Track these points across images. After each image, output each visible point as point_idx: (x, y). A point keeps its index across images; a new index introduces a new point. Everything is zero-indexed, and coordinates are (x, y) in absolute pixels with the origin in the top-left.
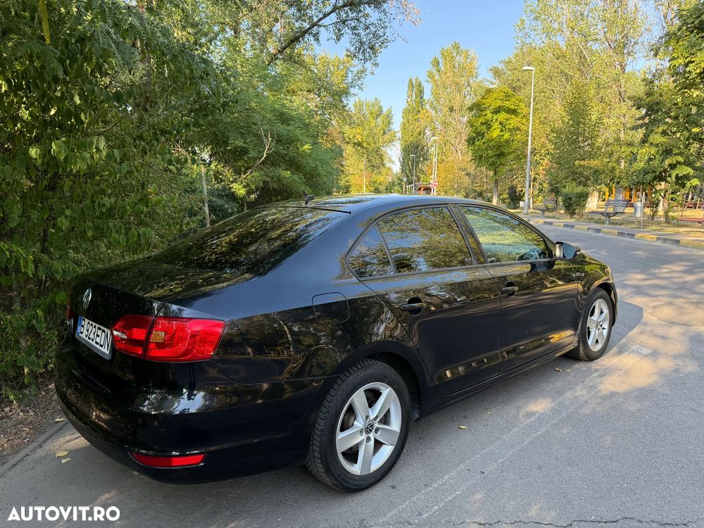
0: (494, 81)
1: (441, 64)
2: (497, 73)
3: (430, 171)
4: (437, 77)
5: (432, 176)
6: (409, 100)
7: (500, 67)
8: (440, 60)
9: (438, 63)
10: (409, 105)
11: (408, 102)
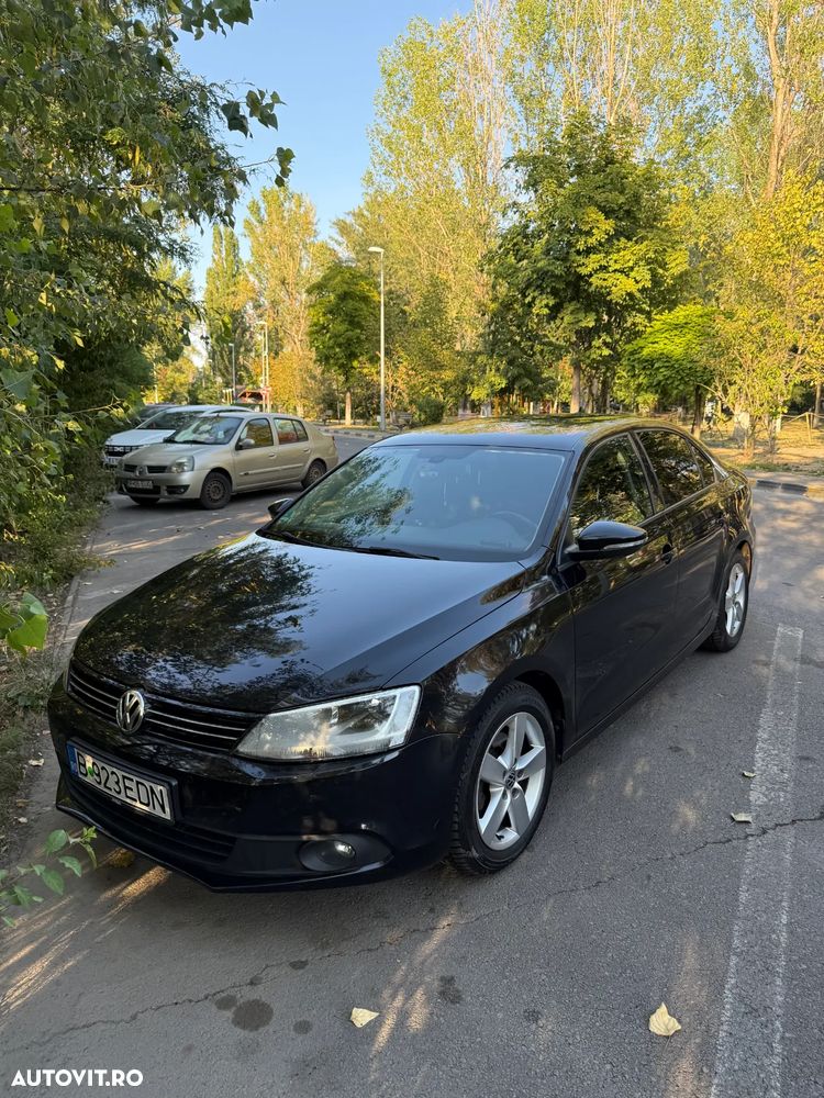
0: (340, 239)
1: (263, 211)
2: (344, 229)
3: (259, 370)
4: (259, 230)
5: (263, 378)
6: (216, 257)
7: (350, 220)
8: (262, 205)
9: (259, 209)
10: (217, 265)
11: (214, 260)
